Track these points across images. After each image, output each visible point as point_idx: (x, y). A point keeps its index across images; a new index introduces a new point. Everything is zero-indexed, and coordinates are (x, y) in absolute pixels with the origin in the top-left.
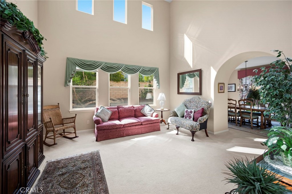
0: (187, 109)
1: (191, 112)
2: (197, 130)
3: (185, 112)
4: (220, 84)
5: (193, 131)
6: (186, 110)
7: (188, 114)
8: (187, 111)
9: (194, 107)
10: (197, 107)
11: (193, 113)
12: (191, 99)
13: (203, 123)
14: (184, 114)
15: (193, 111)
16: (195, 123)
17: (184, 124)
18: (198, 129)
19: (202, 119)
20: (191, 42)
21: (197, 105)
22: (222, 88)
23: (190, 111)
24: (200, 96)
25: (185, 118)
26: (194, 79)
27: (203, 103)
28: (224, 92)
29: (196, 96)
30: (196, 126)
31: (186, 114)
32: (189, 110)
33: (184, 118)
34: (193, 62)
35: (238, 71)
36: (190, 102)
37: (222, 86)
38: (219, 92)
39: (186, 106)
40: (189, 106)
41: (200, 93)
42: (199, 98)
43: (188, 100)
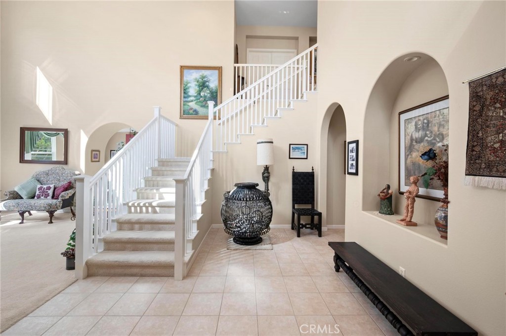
0: (42, 184)
1: (49, 188)
2: (57, 208)
3: (37, 190)
4: (94, 151)
5: (52, 211)
6: (39, 186)
7: (43, 192)
8: (41, 188)
9: (53, 182)
10: (59, 180)
11: (52, 190)
12: (49, 171)
13: (68, 199)
14: (35, 193)
15: (52, 186)
16: (54, 201)
17: (36, 204)
18: (59, 206)
19: (65, 194)
20: (50, 85)
21: (59, 178)
22: (96, 156)
23: (47, 187)
24: (64, 166)
25: (38, 198)
26: (57, 140)
27: (69, 175)
28: (99, 161)
29: (58, 166)
30: (57, 204)
31: (39, 192)
32: (45, 186)
33: (36, 198)
34: (53, 116)
35: (127, 135)
36: (47, 174)
37: (97, 154)
38: (92, 161)
39: (38, 181)
40: (45, 180)
41: (66, 162)
42: (63, 168)
43: (43, 172)
